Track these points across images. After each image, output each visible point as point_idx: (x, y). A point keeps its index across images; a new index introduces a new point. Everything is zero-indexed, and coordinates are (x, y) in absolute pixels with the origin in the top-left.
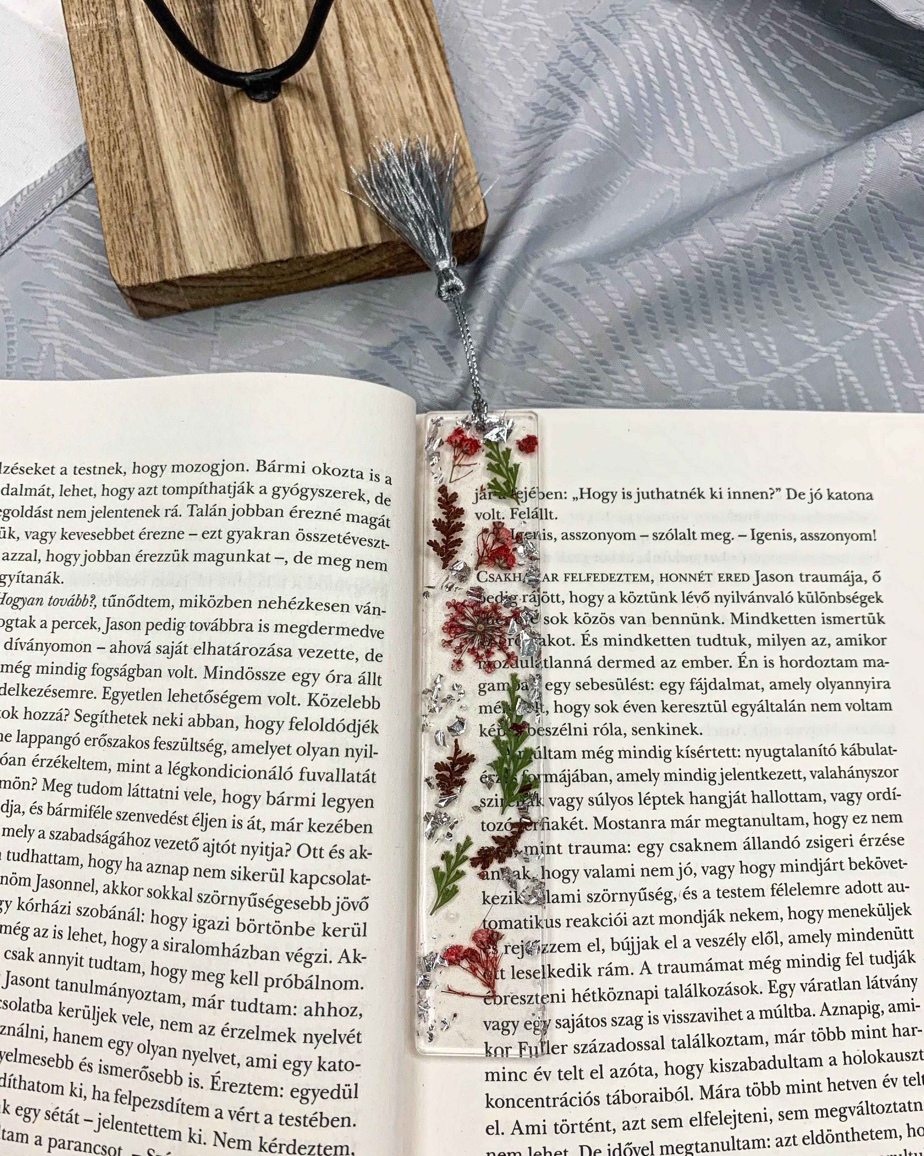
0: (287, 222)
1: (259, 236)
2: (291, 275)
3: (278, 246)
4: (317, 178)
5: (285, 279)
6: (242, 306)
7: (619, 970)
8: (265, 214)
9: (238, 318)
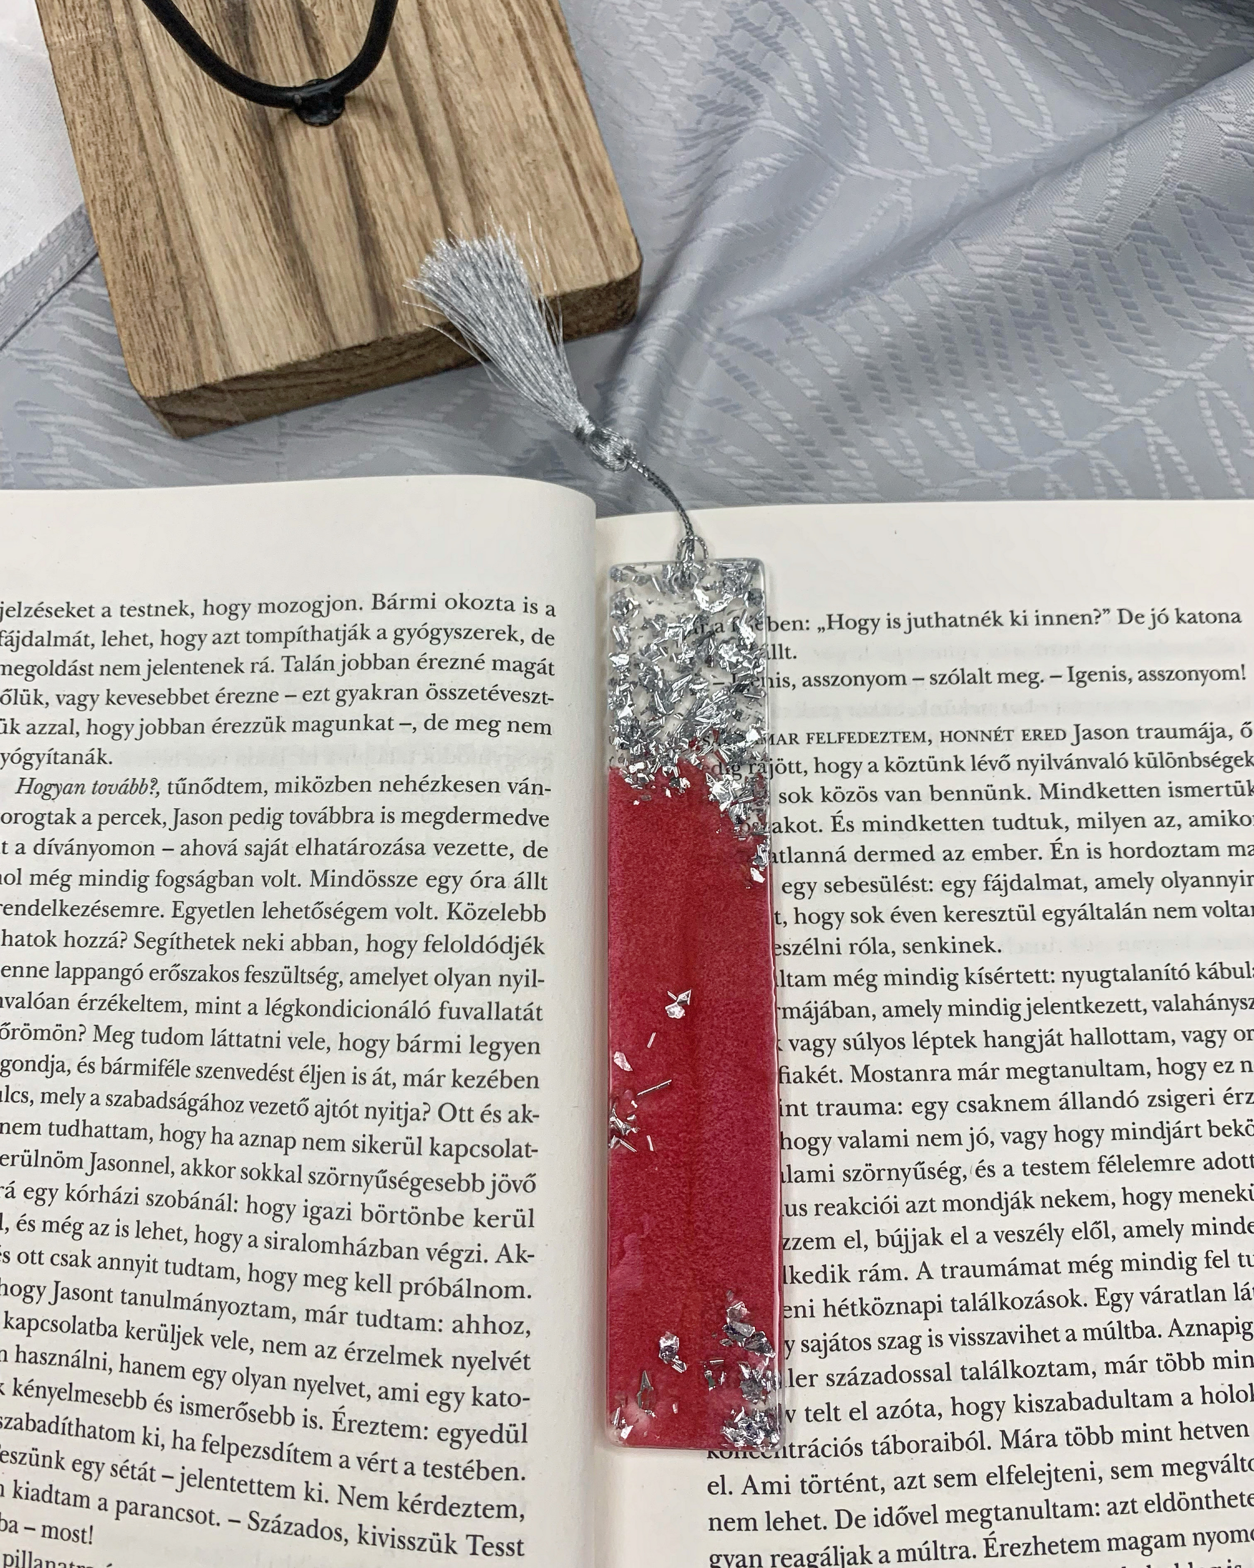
0: (365, 291)
1: (329, 313)
2: (377, 362)
3: (356, 326)
4: (403, 228)
5: (369, 370)
6: (315, 411)
7: (888, 1273)
8: (335, 282)
9: (310, 428)
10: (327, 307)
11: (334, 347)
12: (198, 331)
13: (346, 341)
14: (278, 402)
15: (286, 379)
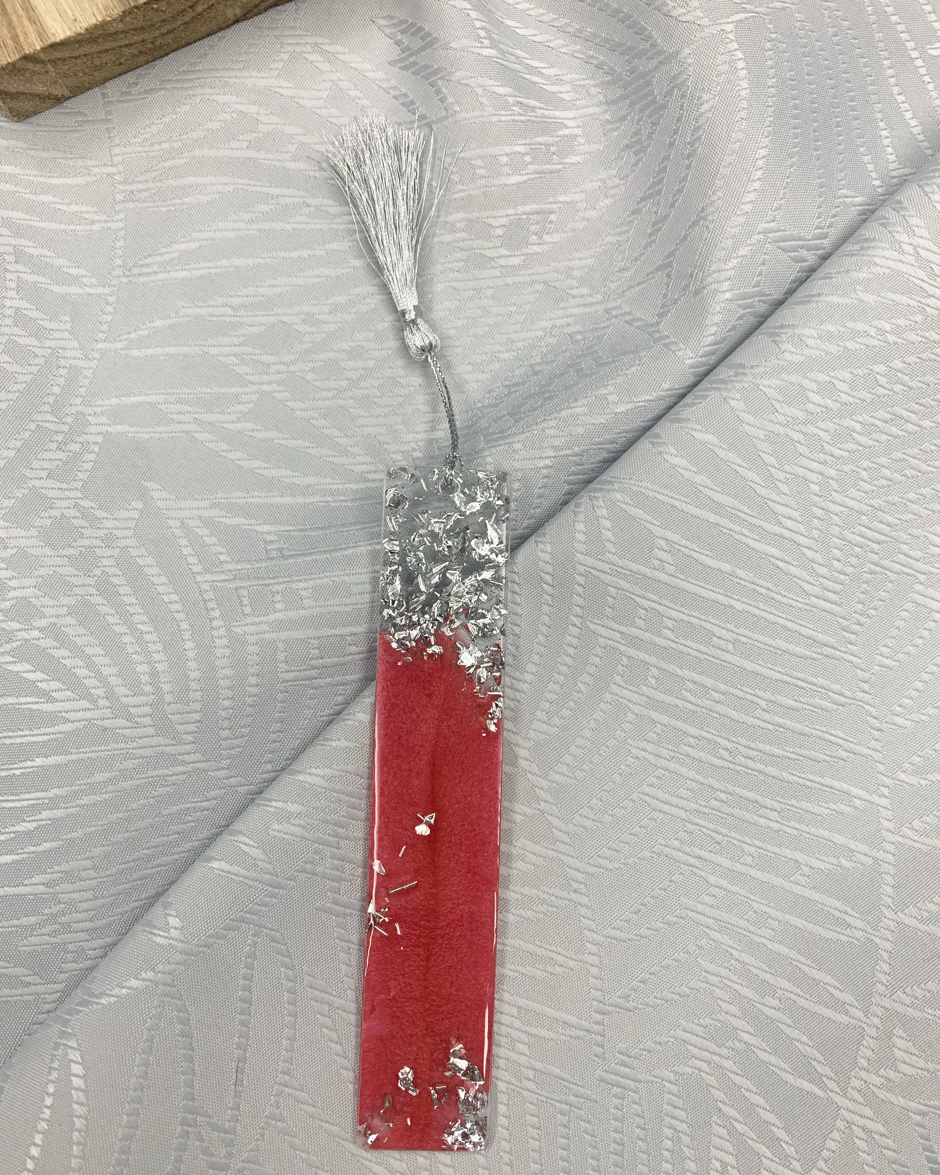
14: (95, 70)
15: (97, 42)
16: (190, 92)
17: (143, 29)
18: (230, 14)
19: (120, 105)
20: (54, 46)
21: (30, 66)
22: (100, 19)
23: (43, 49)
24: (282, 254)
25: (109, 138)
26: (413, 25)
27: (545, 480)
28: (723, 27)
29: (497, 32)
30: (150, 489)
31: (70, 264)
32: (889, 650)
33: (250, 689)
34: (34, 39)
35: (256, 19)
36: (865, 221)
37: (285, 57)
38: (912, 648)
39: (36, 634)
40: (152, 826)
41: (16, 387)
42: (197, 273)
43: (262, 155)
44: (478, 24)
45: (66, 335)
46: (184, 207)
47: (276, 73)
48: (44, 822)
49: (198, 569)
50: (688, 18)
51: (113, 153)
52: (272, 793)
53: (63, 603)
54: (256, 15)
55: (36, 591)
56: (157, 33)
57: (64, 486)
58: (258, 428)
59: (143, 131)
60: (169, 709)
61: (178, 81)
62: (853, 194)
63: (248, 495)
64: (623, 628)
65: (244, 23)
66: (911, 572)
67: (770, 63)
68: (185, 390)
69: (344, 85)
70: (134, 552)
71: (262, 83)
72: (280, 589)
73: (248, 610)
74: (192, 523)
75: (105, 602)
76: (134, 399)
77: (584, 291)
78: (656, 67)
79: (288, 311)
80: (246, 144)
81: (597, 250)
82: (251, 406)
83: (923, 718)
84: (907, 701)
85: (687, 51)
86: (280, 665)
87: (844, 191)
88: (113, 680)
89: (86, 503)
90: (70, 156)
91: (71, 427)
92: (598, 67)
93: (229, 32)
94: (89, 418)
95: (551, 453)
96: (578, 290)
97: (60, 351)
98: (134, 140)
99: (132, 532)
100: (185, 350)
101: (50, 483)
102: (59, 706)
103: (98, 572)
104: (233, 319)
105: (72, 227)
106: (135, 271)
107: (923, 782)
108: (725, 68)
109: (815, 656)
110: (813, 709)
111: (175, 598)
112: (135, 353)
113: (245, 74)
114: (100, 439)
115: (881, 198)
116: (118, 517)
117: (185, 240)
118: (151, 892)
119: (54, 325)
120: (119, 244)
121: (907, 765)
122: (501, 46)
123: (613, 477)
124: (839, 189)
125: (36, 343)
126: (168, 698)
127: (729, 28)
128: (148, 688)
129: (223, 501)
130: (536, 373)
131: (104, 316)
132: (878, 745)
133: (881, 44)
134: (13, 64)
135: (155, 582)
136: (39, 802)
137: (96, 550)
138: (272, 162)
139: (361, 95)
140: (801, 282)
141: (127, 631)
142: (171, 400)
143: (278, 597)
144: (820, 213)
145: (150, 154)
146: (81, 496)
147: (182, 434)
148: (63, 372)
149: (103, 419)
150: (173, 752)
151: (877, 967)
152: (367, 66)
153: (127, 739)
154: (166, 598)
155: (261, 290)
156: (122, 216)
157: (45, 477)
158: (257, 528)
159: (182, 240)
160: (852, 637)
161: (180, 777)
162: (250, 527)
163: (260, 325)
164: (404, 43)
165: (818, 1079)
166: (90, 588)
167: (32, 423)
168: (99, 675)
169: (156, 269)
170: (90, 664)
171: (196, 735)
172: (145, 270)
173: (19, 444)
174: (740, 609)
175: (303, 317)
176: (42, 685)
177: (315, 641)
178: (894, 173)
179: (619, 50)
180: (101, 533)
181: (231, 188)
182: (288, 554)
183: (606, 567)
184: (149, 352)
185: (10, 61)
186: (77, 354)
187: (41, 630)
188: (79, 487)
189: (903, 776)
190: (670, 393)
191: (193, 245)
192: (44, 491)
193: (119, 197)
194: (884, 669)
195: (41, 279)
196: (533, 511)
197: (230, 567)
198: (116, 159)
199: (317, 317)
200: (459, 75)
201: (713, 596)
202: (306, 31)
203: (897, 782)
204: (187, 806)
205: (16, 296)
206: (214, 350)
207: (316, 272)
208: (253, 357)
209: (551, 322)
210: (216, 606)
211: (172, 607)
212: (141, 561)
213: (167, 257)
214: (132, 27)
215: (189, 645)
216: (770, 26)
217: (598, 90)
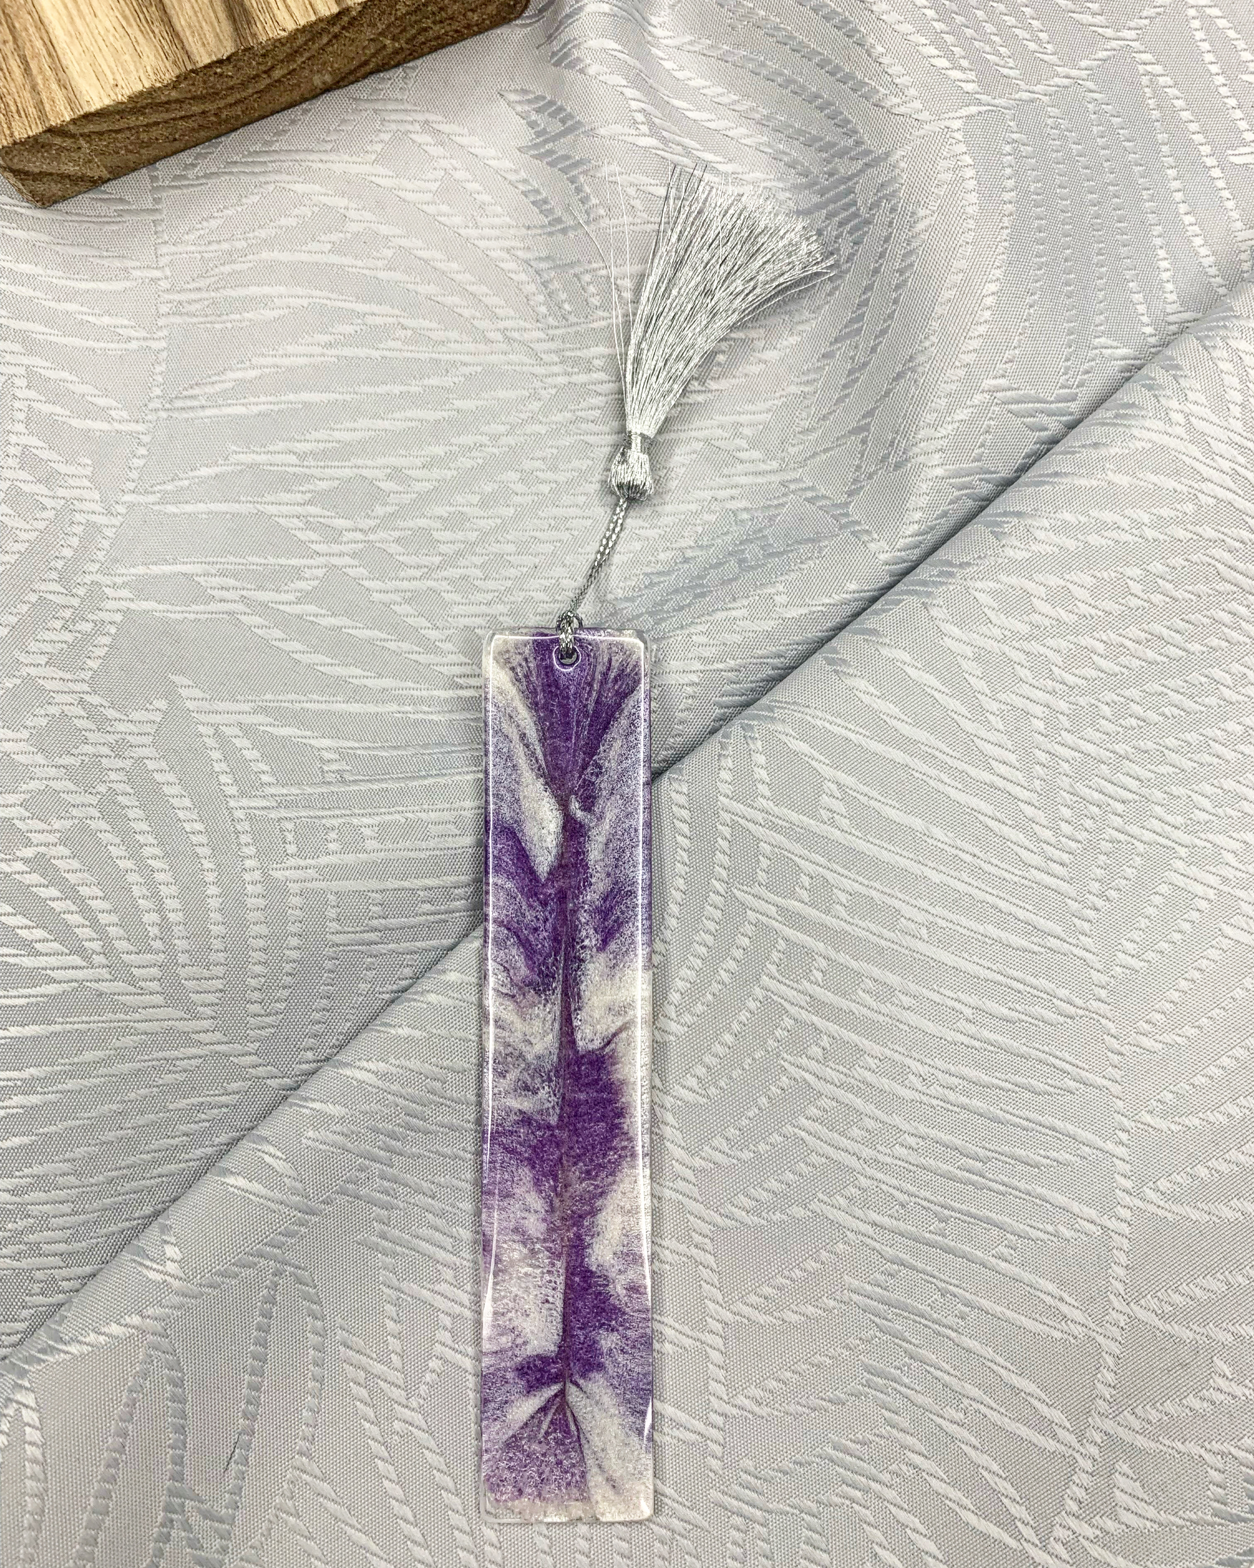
10: (175, 20)
11: (189, 67)
12: (33, 65)
13: (203, 59)
14: (141, 147)
15: (144, 114)
16: (262, 179)
17: (202, 98)
18: (317, 80)
19: (171, 192)
20: (87, 116)
21: (58, 141)
22: (147, 85)
23: (74, 121)
24: (366, 389)
25: (156, 233)
26: (551, 103)
27: (690, 701)
28: (947, 123)
29: (660, 115)
30: (179, 684)
31: (97, 392)
32: (1135, 946)
33: (287, 952)
34: (62, 108)
35: (352, 88)
36: (1128, 379)
37: (386, 137)
38: (1166, 945)
39: (19, 866)
40: (153, 1123)
41: (17, 547)
42: (255, 409)
43: (347, 261)
44: (634, 105)
45: (86, 483)
46: (244, 324)
47: (374, 157)
48: (15, 1111)
49: (232, 790)
50: (902, 110)
51: (159, 253)
52: (310, 1089)
53: (56, 826)
54: (353, 83)
55: (22, 810)
56: (222, 103)
57: (68, 676)
58: (323, 612)
59: (199, 226)
60: (183, 972)
61: (246, 163)
62: (1115, 344)
63: (305, 699)
64: (779, 900)
65: (337, 92)
66: (1170, 843)
67: (1008, 171)
68: (232, 559)
69: (459, 175)
70: (151, 765)
71: (354, 169)
72: (337, 825)
73: (292, 849)
74: (228, 731)
75: (108, 828)
76: (167, 569)
77: (756, 454)
78: (860, 171)
79: (369, 463)
80: (329, 246)
81: (776, 402)
82: (316, 583)
83: (1179, 1040)
84: (1158, 1016)
85: (900, 153)
86: (330, 925)
87: (1103, 340)
88: (113, 931)
89: (95, 700)
90: (105, 254)
91: (83, 600)
92: (791, 165)
93: (318, 103)
94: (107, 590)
95: (697, 666)
96: (748, 453)
97: (75, 502)
98: (186, 236)
99: (151, 738)
100: (235, 507)
101: (50, 671)
102: (42, 961)
103: (102, 788)
104: (297, 470)
105: (102, 345)
106: (179, 404)
107: (1173, 1127)
108: (947, 176)
109: (1036, 948)
110: (1033, 1021)
111: (199, 826)
112: (171, 509)
113: (333, 157)
114: (118, 617)
115: (1153, 350)
116: (135, 719)
117: (243, 366)
118: (148, 1210)
119: (71, 470)
120: (158, 369)
121: (1155, 1103)
122: (664, 133)
123: (776, 701)
124: (1095, 337)
125: (46, 491)
126: (183, 958)
127: (956, 124)
128: (157, 945)
129: (271, 704)
130: (686, 560)
131: (135, 460)
132: (1117, 1074)
133: (1165, 149)
134: (35, 138)
135: (176, 805)
136: (10, 1083)
137: (104, 760)
138: (361, 271)
139: (481, 189)
140: (1037, 456)
141: (134, 867)
142: (214, 572)
143: (333, 835)
144: (1067, 369)
145: (205, 255)
146: (89, 689)
147: (225, 616)
148: (78, 529)
149: (125, 593)
150: (186, 1029)
151: (1099, 1375)
152: (492, 152)
153: (127, 1008)
154: (188, 827)
155: (337, 435)
156: (165, 332)
157: (43, 663)
158: (313, 742)
159: (239, 366)
160: (1086, 926)
161: (193, 1062)
162: (304, 741)
163: (332, 479)
164: (539, 125)
165: (1009, 1523)
166: (91, 809)
167: (33, 594)
168: (94, 923)
169: (204, 402)
170: (85, 910)
171: (216, 1008)
172: (189, 403)
173: (13, 620)
174: (938, 882)
175: (389, 471)
176: (23, 933)
177: (377, 895)
178: (1171, 318)
179: (817, 145)
180: (111, 738)
181: (305, 302)
182: (351, 779)
183: (759, 817)
184: (189, 508)
185: (31, 134)
186: (97, 508)
187: (25, 861)
188: (87, 679)
189: (1148, 1118)
190: (856, 595)
191: (252, 374)
192: (41, 681)
193: (164, 309)
194: (1128, 971)
195: (58, 409)
196: (672, 740)
197: (272, 790)
198: (163, 261)
199: (406, 472)
200: (606, 170)
201: (903, 862)
202: (415, 105)
203: (1139, 1125)
204: (201, 1099)
205: (25, 431)
206: (272, 509)
207: (409, 414)
208: (322, 520)
209: (711, 493)
210: (251, 841)
211: (194, 839)
212: (158, 777)
213: (218, 388)
214: (189, 96)
215: (212, 890)
216: (1011, 124)
217: (788, 195)
